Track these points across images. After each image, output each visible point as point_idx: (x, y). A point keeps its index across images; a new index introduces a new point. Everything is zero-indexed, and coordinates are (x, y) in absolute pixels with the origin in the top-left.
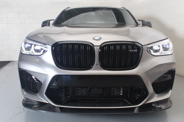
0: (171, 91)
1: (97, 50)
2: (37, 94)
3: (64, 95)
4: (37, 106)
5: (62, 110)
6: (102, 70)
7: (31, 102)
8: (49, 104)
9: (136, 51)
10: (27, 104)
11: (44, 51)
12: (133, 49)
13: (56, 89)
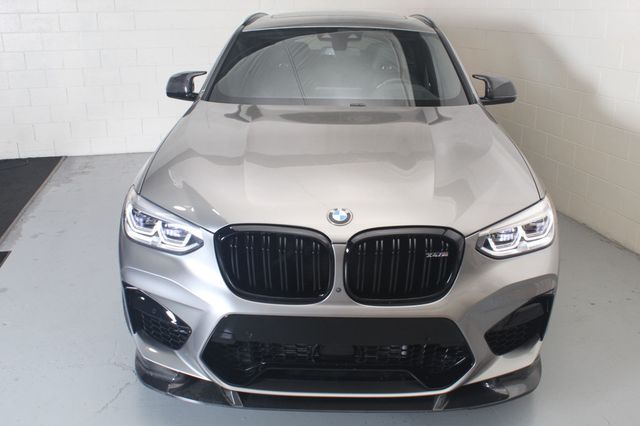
0: (539, 344)
1: (338, 252)
2: (176, 352)
3: (249, 355)
4: (178, 386)
5: (247, 401)
6: (352, 304)
7: (159, 372)
8: (212, 384)
9: (445, 255)
10: (149, 377)
11: (193, 240)
12: (437, 249)
13: (230, 345)
